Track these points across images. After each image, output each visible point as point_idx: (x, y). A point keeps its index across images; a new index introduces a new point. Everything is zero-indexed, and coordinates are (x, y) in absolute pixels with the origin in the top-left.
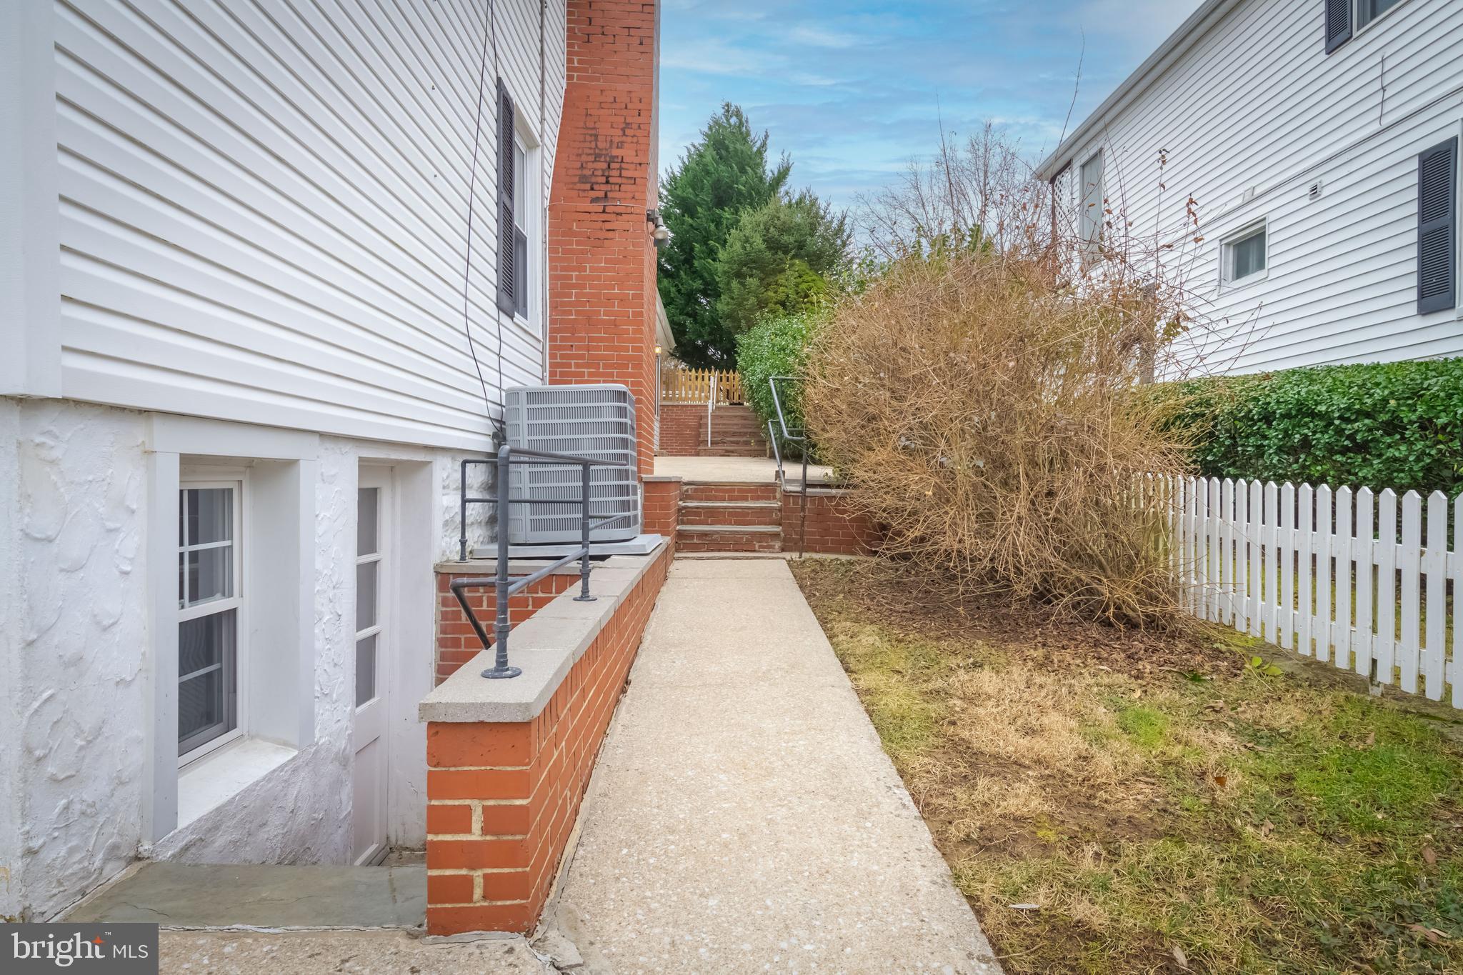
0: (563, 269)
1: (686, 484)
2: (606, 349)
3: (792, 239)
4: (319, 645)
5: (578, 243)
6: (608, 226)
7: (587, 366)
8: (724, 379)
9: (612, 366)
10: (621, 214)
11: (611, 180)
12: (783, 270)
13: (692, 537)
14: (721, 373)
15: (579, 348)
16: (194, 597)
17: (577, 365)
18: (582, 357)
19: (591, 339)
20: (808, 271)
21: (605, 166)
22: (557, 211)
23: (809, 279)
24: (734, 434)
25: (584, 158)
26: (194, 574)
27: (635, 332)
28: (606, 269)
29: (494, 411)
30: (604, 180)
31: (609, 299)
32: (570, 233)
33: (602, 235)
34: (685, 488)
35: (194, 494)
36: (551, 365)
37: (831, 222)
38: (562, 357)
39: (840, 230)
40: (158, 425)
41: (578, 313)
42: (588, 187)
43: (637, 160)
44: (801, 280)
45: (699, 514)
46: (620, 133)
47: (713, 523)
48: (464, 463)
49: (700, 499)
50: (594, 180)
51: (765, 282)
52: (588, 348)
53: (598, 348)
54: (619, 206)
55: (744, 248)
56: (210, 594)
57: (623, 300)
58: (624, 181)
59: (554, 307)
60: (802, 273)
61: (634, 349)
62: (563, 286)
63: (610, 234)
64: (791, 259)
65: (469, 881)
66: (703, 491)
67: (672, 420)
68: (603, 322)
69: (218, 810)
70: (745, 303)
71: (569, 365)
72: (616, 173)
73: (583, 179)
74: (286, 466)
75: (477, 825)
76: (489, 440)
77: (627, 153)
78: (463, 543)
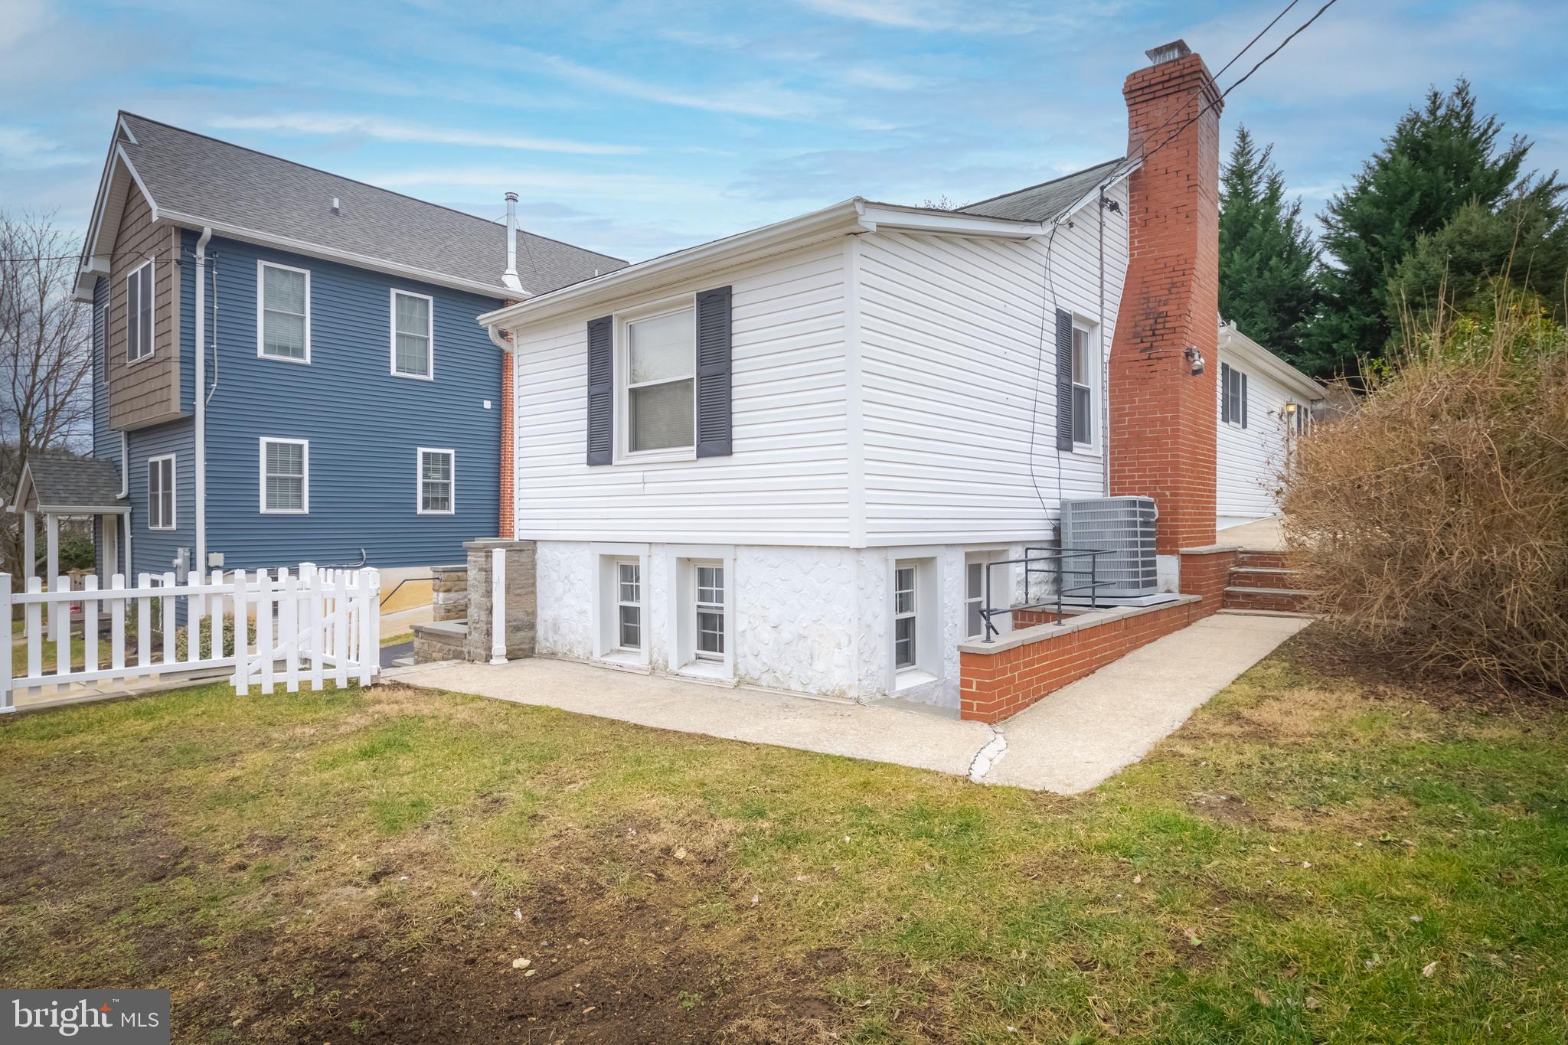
0: (1119, 403)
1: (1242, 553)
2: (1151, 457)
4: (946, 636)
5: (1130, 384)
6: (1152, 368)
7: (1137, 470)
9: (1155, 470)
10: (1161, 359)
11: (1157, 332)
13: (1238, 597)
15: (1130, 458)
16: (901, 611)
17: (1129, 471)
18: (1133, 464)
19: (1140, 451)
21: (1152, 321)
22: (1116, 364)
25: (1138, 318)
26: (901, 603)
27: (1173, 443)
28: (1150, 400)
29: (1050, 513)
30: (1151, 333)
31: (1153, 421)
32: (1124, 377)
33: (1147, 376)
34: (1241, 556)
35: (900, 571)
36: (1111, 471)
38: (1119, 465)
40: (889, 550)
41: (1130, 433)
42: (1139, 340)
43: (1178, 313)
45: (1249, 578)
46: (1167, 292)
47: (1262, 586)
48: (1027, 549)
49: (1255, 565)
50: (1143, 334)
52: (1138, 458)
53: (1146, 458)
54: (1160, 351)
56: (906, 610)
57: (1163, 421)
58: (1167, 331)
59: (1112, 430)
61: (1173, 456)
62: (1120, 415)
63: (1154, 374)
65: (972, 704)
66: (1257, 558)
68: (1148, 438)
69: (908, 689)
71: (1124, 471)
72: (1160, 326)
73: (1136, 335)
74: (932, 559)
75: (974, 686)
76: (1051, 532)
77: (1171, 309)
78: (1027, 594)
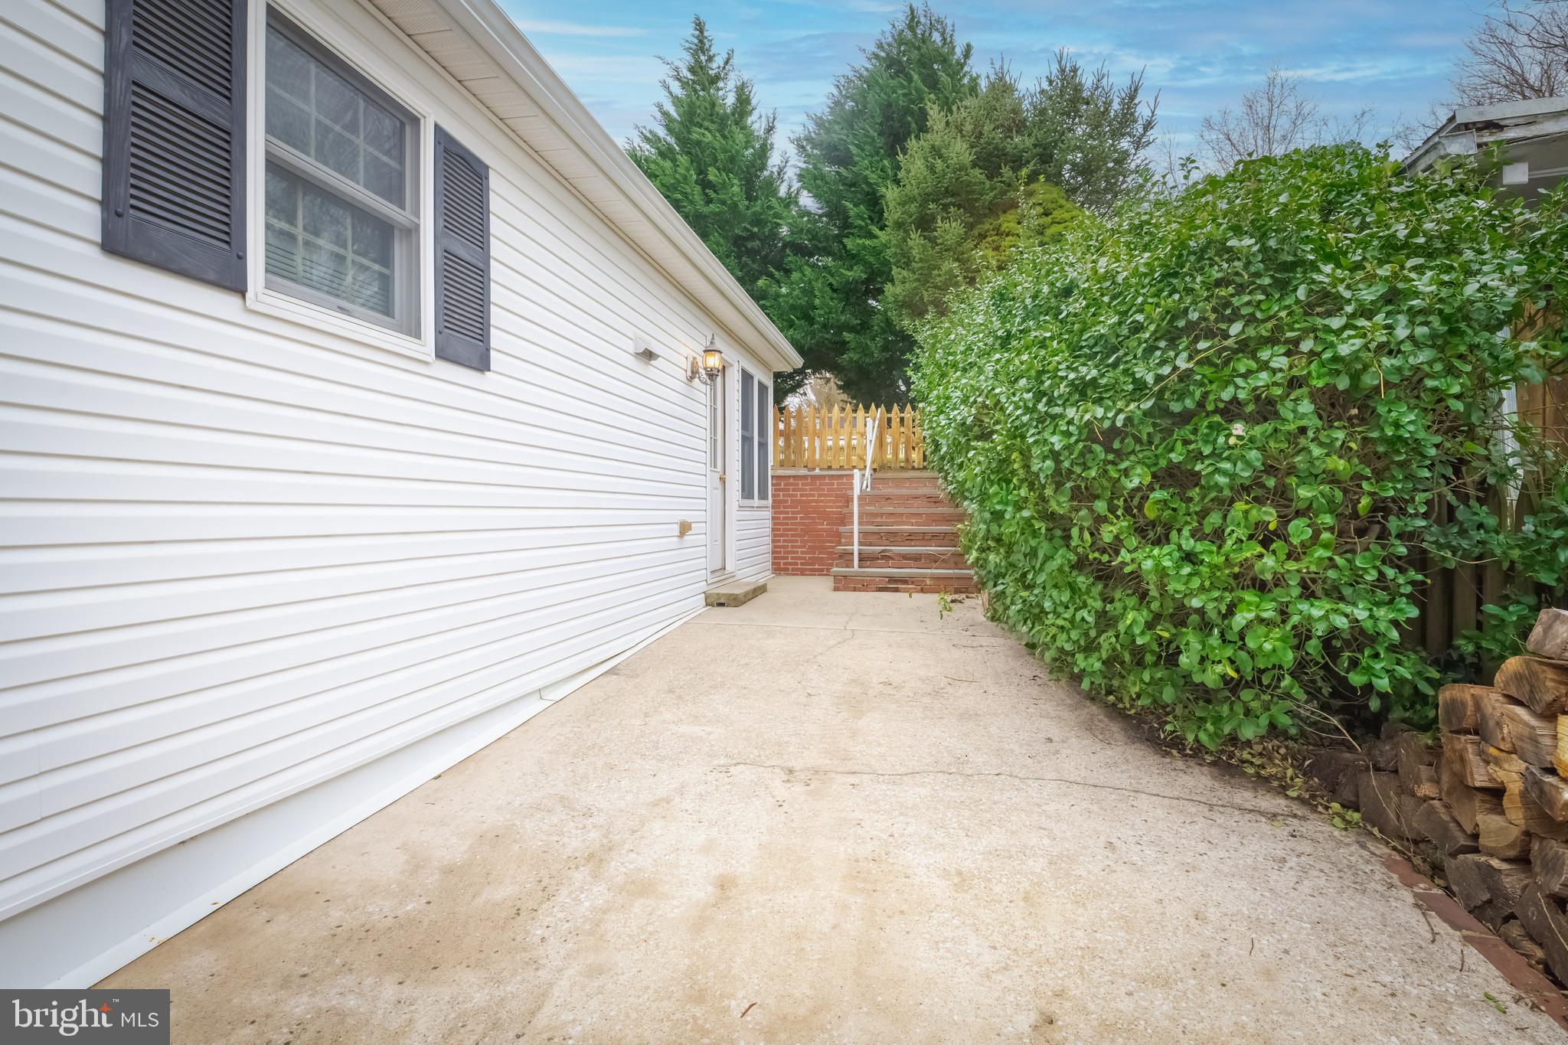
3: (1029, 142)
8: (895, 422)
12: (1014, 205)
14: (889, 411)
20: (1063, 202)
23: (1067, 216)
24: (910, 538)
37: (1108, 104)
39: (1127, 116)
44: (1049, 219)
51: (976, 232)
55: (932, 169)
60: (1050, 206)
64: (1027, 184)
67: (795, 503)
70: (935, 272)
